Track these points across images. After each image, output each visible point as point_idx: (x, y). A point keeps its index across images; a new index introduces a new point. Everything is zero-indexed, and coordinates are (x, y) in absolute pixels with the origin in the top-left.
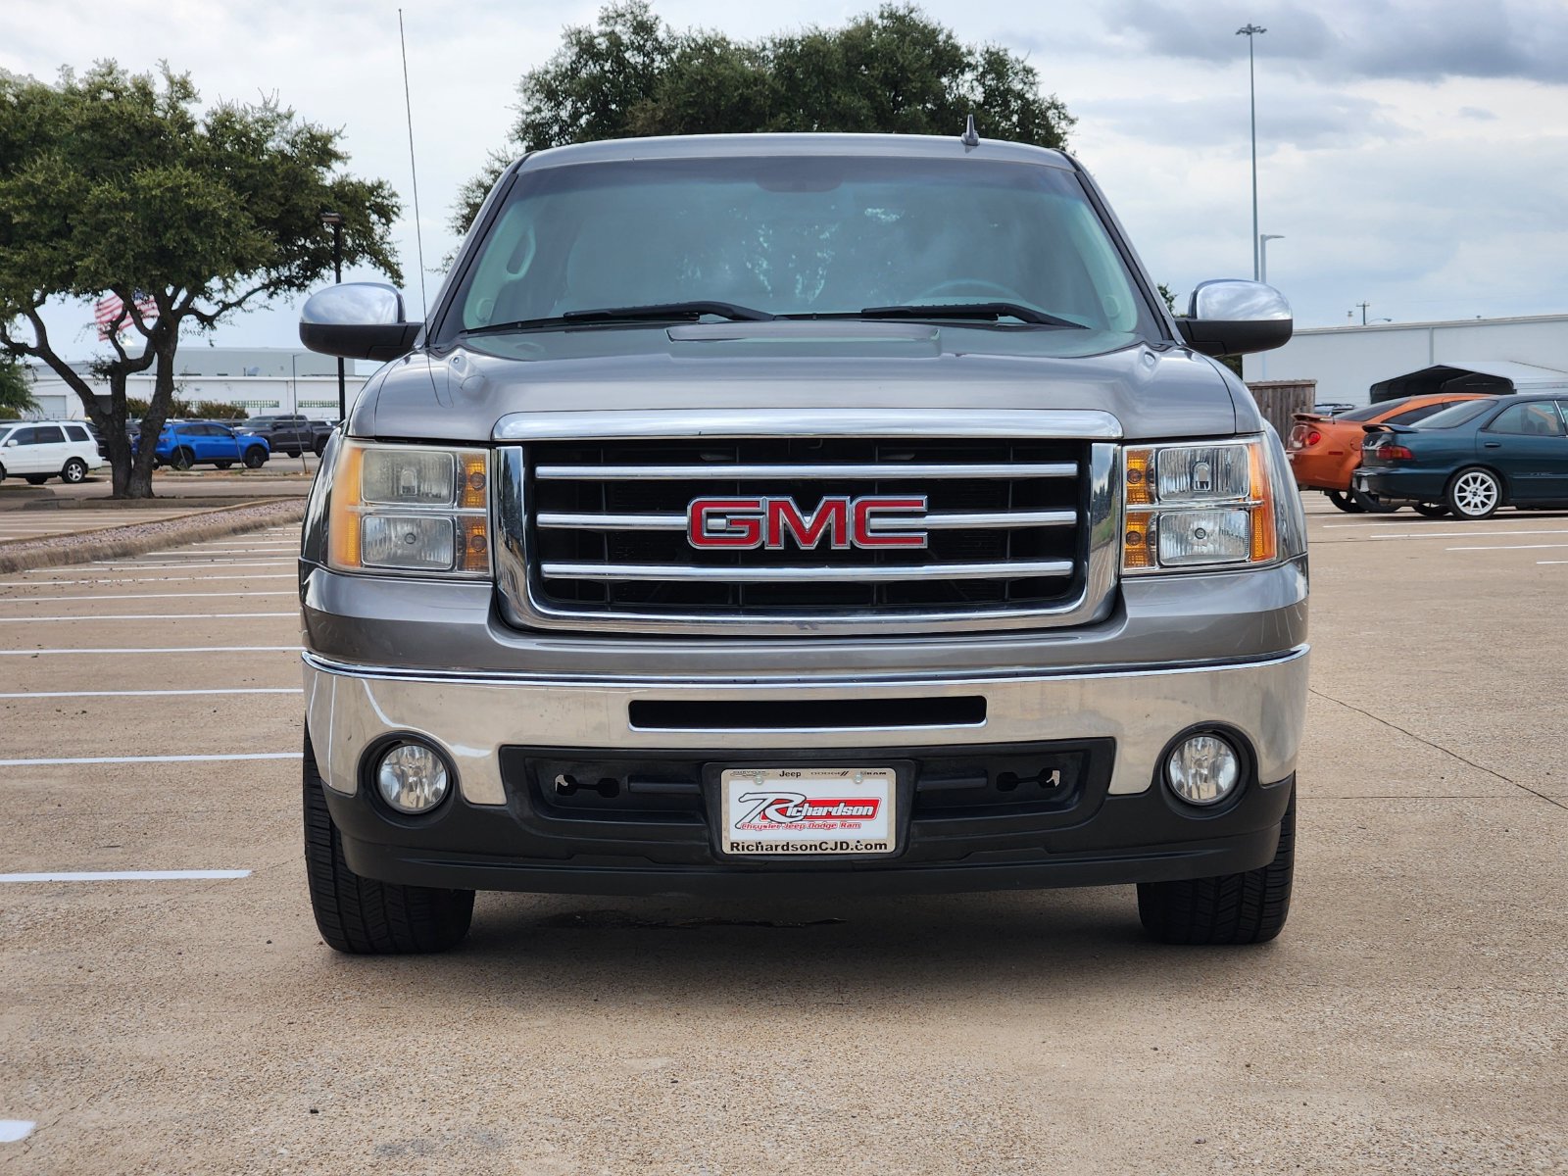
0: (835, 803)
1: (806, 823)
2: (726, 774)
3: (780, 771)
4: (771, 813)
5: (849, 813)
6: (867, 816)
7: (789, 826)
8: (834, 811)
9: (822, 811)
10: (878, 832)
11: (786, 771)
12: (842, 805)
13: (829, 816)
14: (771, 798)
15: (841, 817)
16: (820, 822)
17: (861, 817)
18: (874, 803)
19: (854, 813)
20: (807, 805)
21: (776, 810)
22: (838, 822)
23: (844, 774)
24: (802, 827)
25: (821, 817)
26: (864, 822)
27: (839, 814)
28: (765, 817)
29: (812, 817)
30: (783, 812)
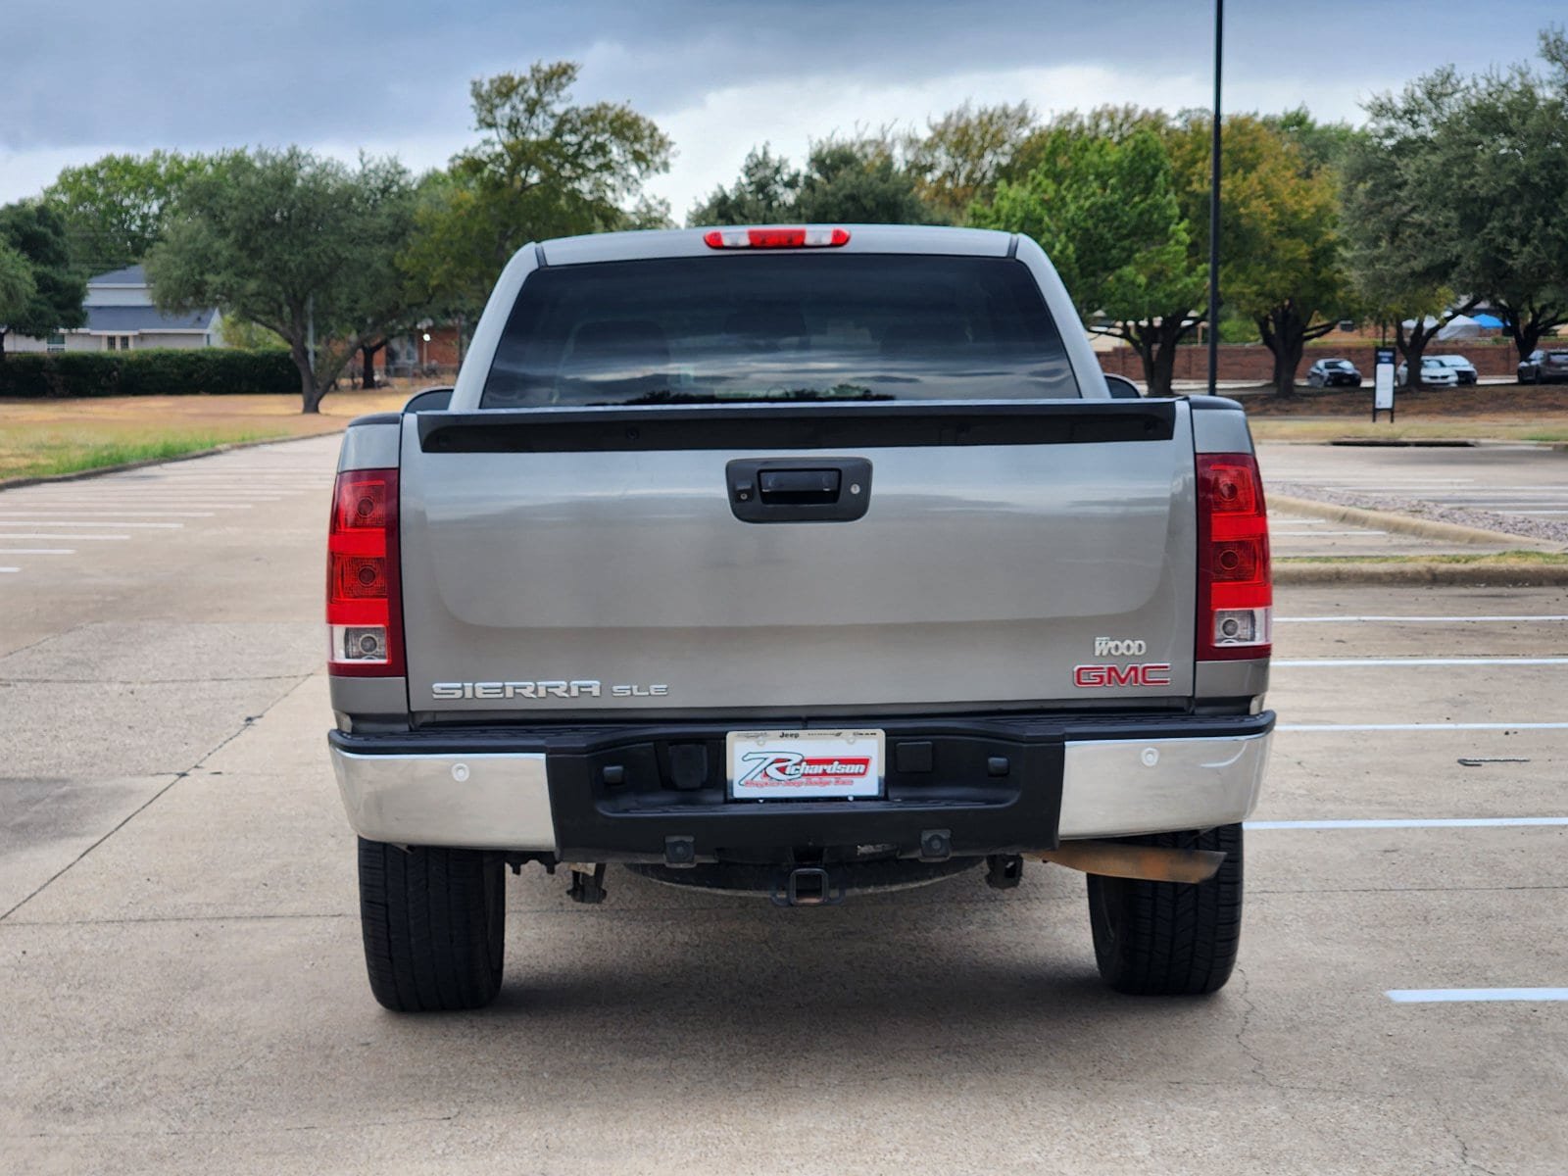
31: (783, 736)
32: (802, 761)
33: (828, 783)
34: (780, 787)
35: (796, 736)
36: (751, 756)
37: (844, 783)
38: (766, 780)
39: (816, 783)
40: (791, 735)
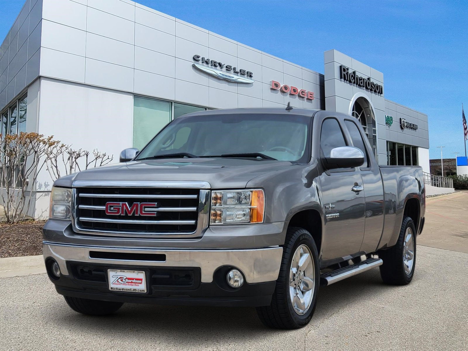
0: (133, 279)
1: (127, 283)
2: (109, 270)
3: (120, 270)
4: (119, 280)
5: (136, 282)
6: (140, 283)
7: (124, 284)
8: (133, 281)
9: (130, 281)
10: (142, 287)
11: (121, 270)
12: (135, 280)
13: (132, 282)
14: (119, 277)
15: (135, 283)
16: (130, 284)
17: (139, 283)
18: (141, 280)
19: (137, 282)
20: (127, 279)
21: (121, 280)
22: (134, 284)
23: (134, 272)
24: (126, 285)
25: (130, 282)
26: (140, 285)
27: (134, 282)
28: (118, 282)
29: (128, 282)
30: (122, 280)
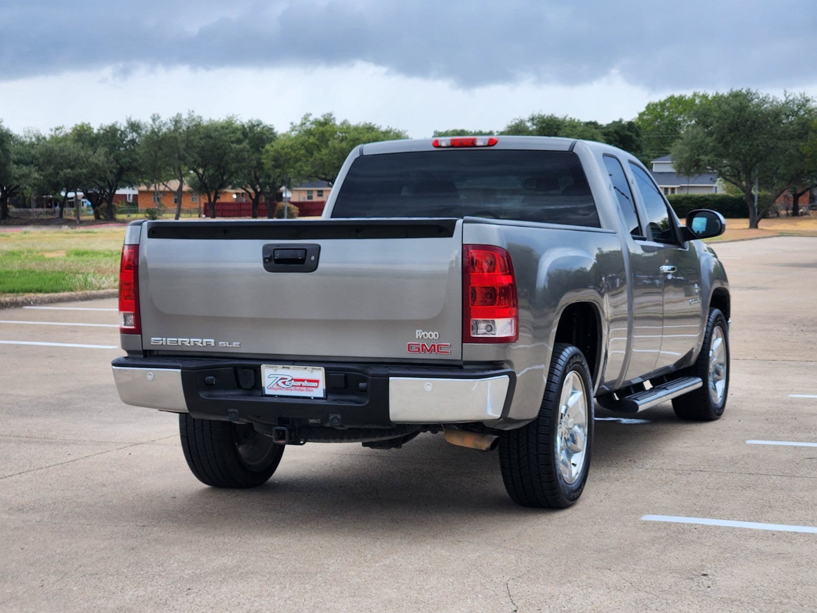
31: (283, 368)
32: (292, 379)
33: (302, 390)
34: (284, 391)
35: (289, 368)
36: (271, 376)
37: (309, 391)
38: (278, 387)
39: (298, 390)
40: (287, 368)
